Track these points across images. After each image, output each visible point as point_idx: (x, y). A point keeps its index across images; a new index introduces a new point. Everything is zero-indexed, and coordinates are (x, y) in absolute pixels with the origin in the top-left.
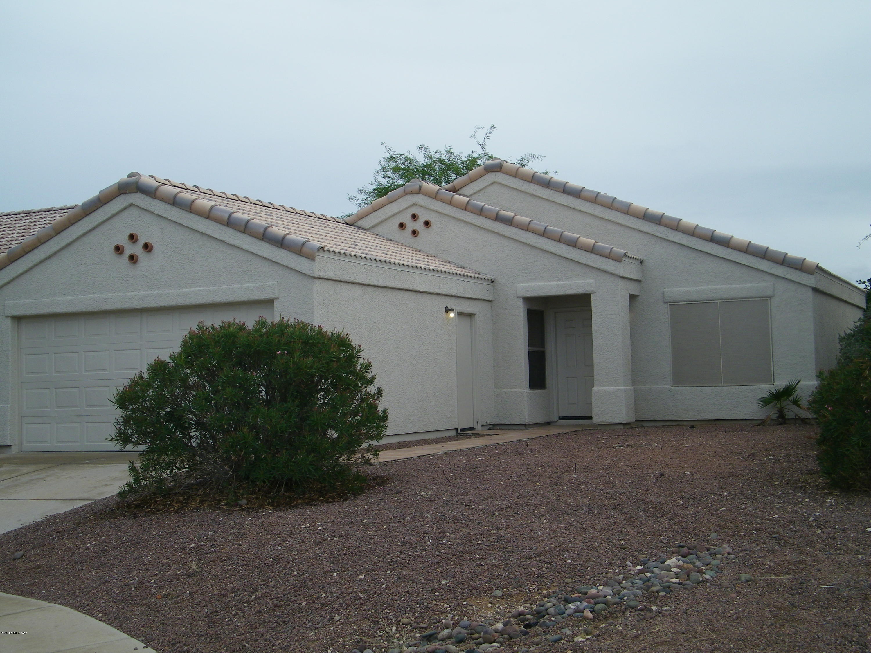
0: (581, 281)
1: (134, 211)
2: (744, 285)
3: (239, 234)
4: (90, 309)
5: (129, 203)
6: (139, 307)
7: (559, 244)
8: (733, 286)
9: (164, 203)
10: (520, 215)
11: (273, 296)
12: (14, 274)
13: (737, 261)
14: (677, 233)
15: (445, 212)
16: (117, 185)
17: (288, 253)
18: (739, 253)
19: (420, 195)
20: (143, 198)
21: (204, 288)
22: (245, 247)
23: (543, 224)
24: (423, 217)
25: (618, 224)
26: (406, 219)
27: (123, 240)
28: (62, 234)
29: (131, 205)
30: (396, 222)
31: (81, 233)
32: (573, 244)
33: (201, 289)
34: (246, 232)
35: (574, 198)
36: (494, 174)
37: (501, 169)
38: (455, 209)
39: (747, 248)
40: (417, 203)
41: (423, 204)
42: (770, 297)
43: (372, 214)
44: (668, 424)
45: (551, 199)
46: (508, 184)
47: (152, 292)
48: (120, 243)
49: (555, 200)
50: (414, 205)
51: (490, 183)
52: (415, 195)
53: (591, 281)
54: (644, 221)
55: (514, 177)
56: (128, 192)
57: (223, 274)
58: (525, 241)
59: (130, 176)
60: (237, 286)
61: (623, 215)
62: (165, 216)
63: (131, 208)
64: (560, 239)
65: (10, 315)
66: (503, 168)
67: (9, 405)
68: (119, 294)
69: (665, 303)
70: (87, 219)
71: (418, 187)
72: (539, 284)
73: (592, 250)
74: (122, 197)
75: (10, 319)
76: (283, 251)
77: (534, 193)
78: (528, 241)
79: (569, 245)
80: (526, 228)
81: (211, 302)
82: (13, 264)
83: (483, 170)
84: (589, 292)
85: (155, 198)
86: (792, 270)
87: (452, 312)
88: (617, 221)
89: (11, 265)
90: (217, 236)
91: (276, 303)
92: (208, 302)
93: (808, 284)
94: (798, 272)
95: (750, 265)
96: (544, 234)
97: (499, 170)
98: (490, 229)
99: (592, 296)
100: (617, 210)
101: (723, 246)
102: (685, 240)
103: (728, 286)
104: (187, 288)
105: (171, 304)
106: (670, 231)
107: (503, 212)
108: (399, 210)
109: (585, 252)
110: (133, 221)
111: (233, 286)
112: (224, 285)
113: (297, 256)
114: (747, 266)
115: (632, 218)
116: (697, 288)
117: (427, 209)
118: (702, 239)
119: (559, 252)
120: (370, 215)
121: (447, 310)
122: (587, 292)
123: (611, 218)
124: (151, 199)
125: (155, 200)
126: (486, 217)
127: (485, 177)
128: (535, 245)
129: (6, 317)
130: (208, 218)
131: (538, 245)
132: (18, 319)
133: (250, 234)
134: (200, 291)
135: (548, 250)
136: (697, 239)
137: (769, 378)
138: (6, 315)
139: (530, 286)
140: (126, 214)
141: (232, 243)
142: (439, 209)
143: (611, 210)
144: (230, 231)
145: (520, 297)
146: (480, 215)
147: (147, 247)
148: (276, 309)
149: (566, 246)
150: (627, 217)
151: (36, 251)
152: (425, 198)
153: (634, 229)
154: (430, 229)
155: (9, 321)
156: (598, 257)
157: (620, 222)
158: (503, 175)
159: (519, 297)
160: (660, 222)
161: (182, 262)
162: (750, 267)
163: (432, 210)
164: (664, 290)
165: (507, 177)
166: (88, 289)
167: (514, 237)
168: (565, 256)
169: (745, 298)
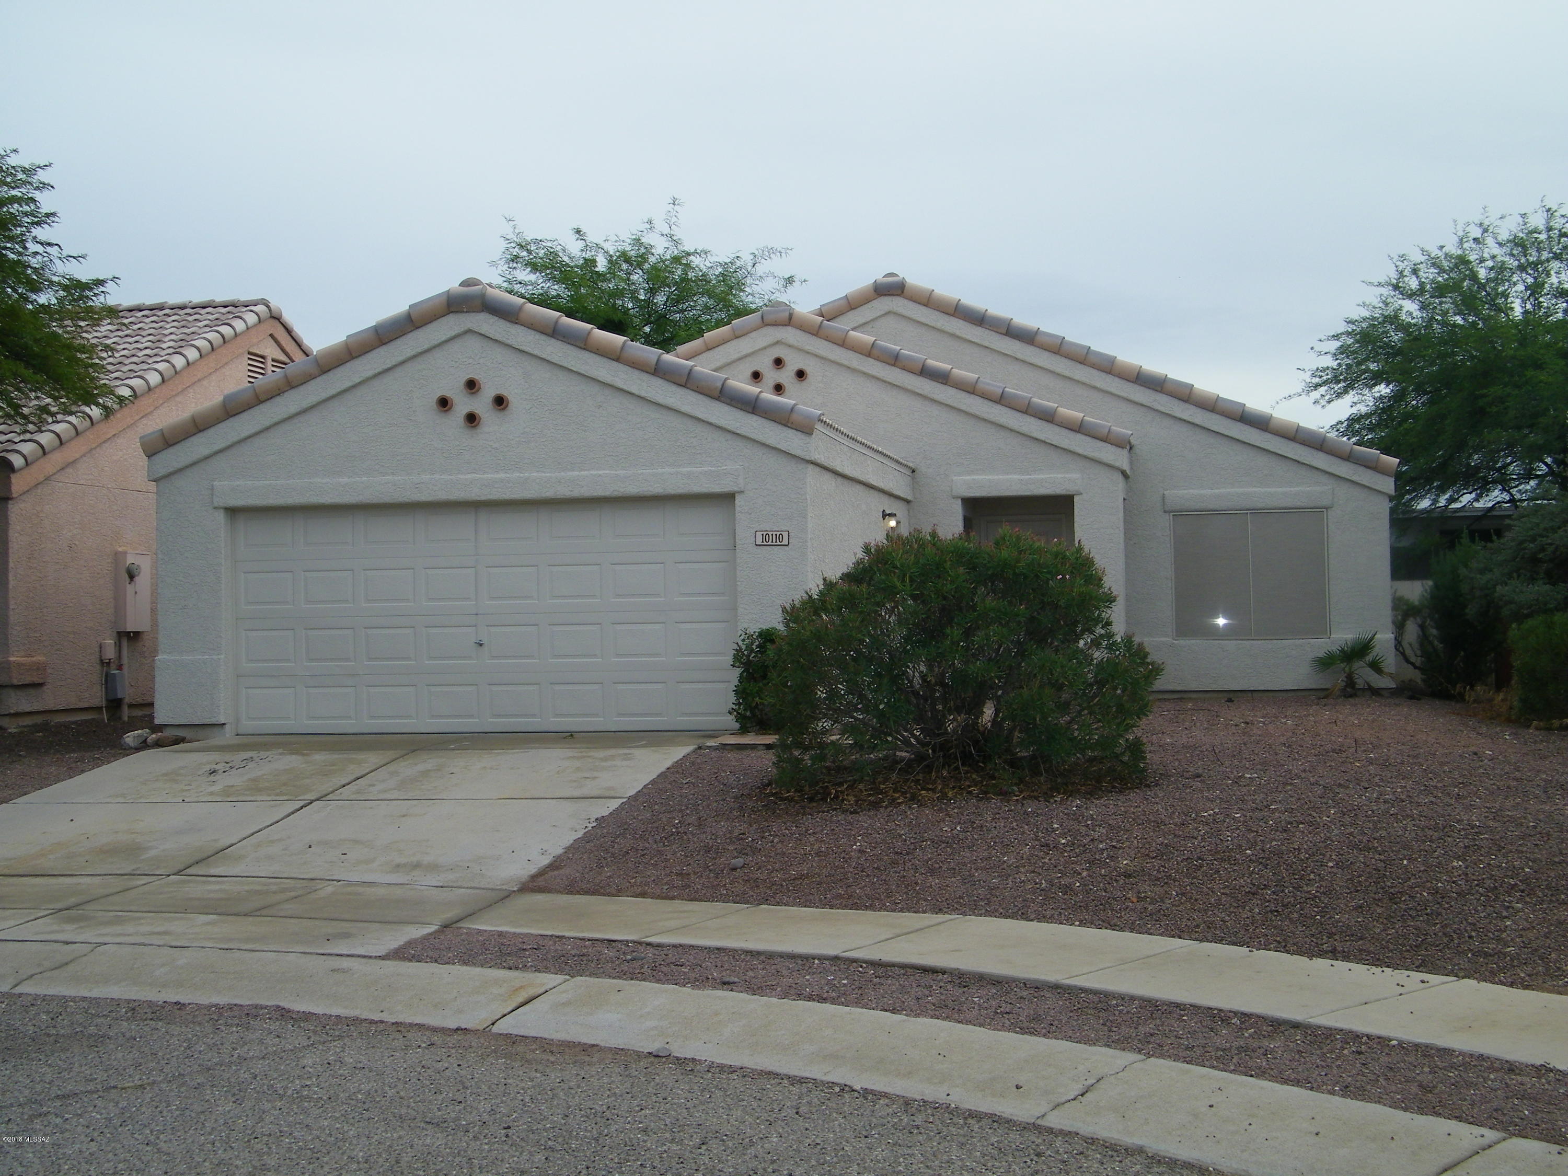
0: (1059, 476)
1: (473, 343)
2: (1288, 489)
3: (674, 388)
4: (387, 499)
5: (466, 328)
6: (483, 498)
7: (1025, 416)
8: (1272, 490)
9: (533, 332)
10: (956, 368)
11: (736, 489)
12: (234, 437)
13: (1279, 452)
14: (1187, 405)
15: (832, 356)
16: (445, 298)
17: (763, 420)
18: (1282, 440)
19: (789, 329)
20: (492, 321)
21: (607, 472)
22: (685, 409)
23: (1001, 385)
24: (793, 363)
25: (1095, 388)
26: (764, 364)
27: (454, 389)
28: (331, 374)
29: (469, 331)
30: (748, 369)
31: (370, 373)
32: (1048, 417)
33: (601, 472)
34: (688, 386)
35: (1023, 344)
36: (890, 298)
37: (903, 292)
38: (850, 354)
39: (1295, 434)
40: (783, 341)
41: (796, 344)
42: (1327, 509)
43: (704, 355)
44: (1166, 696)
45: (986, 344)
46: (914, 317)
47: (508, 475)
48: (448, 394)
49: (992, 346)
50: (777, 343)
51: (883, 312)
52: (780, 327)
53: (1076, 476)
54: (1136, 386)
55: (924, 305)
56: (465, 310)
57: (643, 450)
58: (968, 410)
59: (466, 283)
60: (668, 470)
61: (1103, 375)
62: (536, 352)
63: (467, 336)
64: (1028, 410)
65: (221, 505)
66: (905, 291)
67: (222, 656)
68: (442, 477)
69: (1165, 512)
70: (382, 351)
71: (787, 314)
72: (990, 477)
73: (1079, 428)
74: (451, 318)
75: (222, 512)
76: (755, 418)
77: (958, 333)
78: (973, 410)
79: (1040, 419)
80: (971, 389)
81: (620, 494)
82: (231, 419)
83: (872, 290)
84: (1070, 493)
85: (516, 323)
86: (1362, 469)
87: (893, 518)
88: (1093, 383)
89: (227, 421)
90: (634, 390)
91: (739, 500)
92: (616, 494)
93: (1384, 491)
94: (1370, 472)
95: (1299, 460)
96: (1001, 400)
97: (900, 292)
98: (909, 387)
99: (1076, 499)
100: (1094, 366)
101: (1258, 428)
102: (1199, 417)
103: (1263, 490)
104: (573, 471)
105: (544, 496)
106: (1176, 402)
107: (931, 362)
108: (751, 350)
109: (1067, 431)
110: (470, 357)
111: (660, 471)
112: (644, 468)
113: (780, 427)
114: (1296, 461)
115: (1117, 379)
116: (1217, 491)
117: (801, 350)
118: (1226, 416)
119: (1025, 429)
120: (700, 357)
121: (885, 515)
122: (1068, 493)
123: (1084, 379)
124: (508, 324)
125: (516, 326)
126: (903, 369)
127: (875, 303)
128: (985, 416)
129: (215, 508)
130: (617, 360)
131: (991, 417)
132: (233, 512)
133: (696, 389)
134: (600, 475)
135: (1007, 425)
136: (1218, 416)
137: (1322, 628)
138: (216, 504)
139: (974, 479)
140: (456, 346)
141: (661, 400)
142: (822, 353)
143: (1083, 366)
144: (658, 382)
145: (958, 497)
146: (894, 365)
147: (500, 401)
148: (738, 509)
149: (1037, 420)
150: (1109, 378)
151: (278, 400)
152: (798, 332)
153: (1119, 397)
154: (804, 383)
155: (221, 517)
156: (1088, 439)
157: (1098, 385)
158: (906, 302)
159: (954, 497)
160: (1162, 388)
161: (565, 428)
162: (1298, 462)
163: (808, 353)
164: (1165, 492)
165: (911, 305)
166: (383, 466)
167: (949, 402)
168: (1035, 435)
169: (1292, 509)
